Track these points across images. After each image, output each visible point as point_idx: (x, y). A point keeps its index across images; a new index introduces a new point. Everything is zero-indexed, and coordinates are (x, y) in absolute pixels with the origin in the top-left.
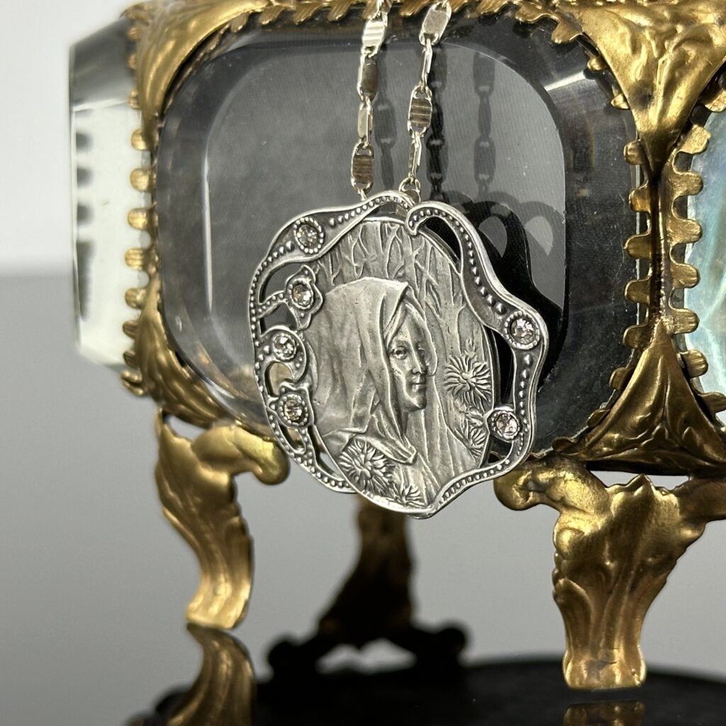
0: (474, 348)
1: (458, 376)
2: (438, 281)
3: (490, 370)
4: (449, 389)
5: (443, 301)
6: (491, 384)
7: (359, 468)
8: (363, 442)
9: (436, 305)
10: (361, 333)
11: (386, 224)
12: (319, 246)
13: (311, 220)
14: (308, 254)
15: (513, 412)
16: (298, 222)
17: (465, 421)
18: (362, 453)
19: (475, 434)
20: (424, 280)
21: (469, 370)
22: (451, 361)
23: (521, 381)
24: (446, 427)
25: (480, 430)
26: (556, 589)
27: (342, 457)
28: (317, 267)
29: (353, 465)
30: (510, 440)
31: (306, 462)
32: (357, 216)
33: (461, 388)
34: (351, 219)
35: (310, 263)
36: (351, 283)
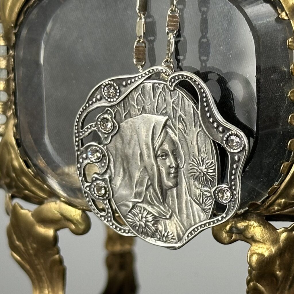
0: (206, 152)
1: (196, 168)
2: (185, 115)
3: (215, 165)
4: (191, 176)
5: (188, 127)
6: (215, 172)
7: (138, 222)
8: (141, 207)
9: (185, 129)
10: (141, 145)
11: (156, 84)
12: (117, 97)
13: (112, 83)
14: (110, 102)
15: (228, 188)
16: (104, 84)
17: (200, 193)
18: (140, 213)
19: (206, 200)
20: (178, 115)
21: (203, 165)
22: (193, 160)
23: (233, 170)
24: (189, 198)
25: (209, 198)
26: (248, 287)
27: (128, 216)
28: (115, 109)
29: (134, 220)
30: (226, 203)
31: (106, 220)
32: (139, 80)
33: (199, 175)
34: (136, 82)
35: (111, 107)
36: (135, 117)
